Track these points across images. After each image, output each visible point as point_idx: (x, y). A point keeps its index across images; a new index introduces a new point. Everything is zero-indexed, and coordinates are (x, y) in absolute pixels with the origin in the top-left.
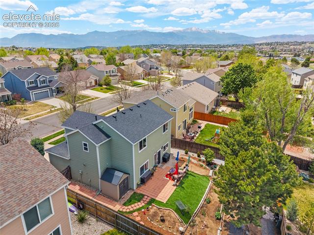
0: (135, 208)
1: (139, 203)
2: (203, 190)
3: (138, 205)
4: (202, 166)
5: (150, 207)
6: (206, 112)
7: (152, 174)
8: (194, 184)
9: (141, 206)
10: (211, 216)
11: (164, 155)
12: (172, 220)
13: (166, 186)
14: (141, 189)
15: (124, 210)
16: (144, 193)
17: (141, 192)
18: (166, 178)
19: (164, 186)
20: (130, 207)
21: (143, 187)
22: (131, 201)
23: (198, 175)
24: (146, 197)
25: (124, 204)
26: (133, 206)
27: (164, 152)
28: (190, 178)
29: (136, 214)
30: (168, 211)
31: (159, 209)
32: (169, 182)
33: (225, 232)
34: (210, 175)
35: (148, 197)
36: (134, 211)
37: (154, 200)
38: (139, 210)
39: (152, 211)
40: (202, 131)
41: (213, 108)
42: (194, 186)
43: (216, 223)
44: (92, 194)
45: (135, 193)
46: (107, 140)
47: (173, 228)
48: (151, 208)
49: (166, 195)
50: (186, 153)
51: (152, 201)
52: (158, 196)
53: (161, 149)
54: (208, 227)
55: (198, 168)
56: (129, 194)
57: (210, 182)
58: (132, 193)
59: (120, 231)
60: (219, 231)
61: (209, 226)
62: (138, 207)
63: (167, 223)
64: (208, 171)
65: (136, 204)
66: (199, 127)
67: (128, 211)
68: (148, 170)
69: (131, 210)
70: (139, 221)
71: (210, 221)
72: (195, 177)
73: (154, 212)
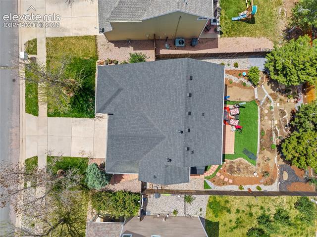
0: (215, 170)
4: (245, 85)
5: (225, 163)
12: (245, 166)
15: (209, 175)
25: (206, 170)
26: (212, 168)
29: (218, 174)
31: (232, 161)
34: (256, 98)
36: (216, 173)
38: (218, 169)
39: (228, 166)
51: (224, 156)
55: (243, 91)
57: (259, 108)
63: (242, 170)
64: (252, 91)
67: (211, 174)
69: (213, 172)
70: (224, 179)
71: (269, 152)
72: (244, 107)
73: (230, 166)
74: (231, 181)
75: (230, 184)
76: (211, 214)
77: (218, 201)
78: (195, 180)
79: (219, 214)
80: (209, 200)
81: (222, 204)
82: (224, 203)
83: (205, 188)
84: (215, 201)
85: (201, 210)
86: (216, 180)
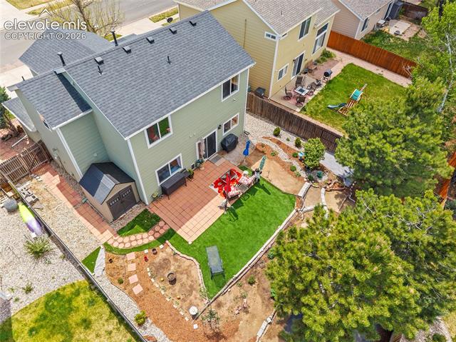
0: (134, 244)
1: (145, 235)
2: (272, 227)
3: (142, 238)
4: (293, 169)
5: (161, 246)
6: (359, 35)
7: (191, 177)
8: (260, 212)
9: (146, 241)
10: (264, 289)
11: (225, 140)
12: (190, 283)
13: (206, 206)
14: (158, 205)
15: (115, 245)
16: (161, 216)
17: (157, 213)
18: (213, 188)
19: (203, 203)
20: (126, 239)
21: (164, 201)
22: (132, 227)
23: (275, 191)
24: (161, 223)
25: (120, 232)
26: (133, 237)
27: (224, 134)
28: (260, 194)
29: (131, 256)
30: (188, 263)
31: (175, 254)
32: (216, 198)
33: (277, 326)
34: (299, 195)
35: (166, 224)
36: (130, 250)
37: (174, 232)
38: (140, 248)
39: (161, 255)
40: (330, 82)
41: (378, 25)
42: (258, 215)
43: (267, 306)
44: (74, 200)
45: (146, 210)
46: (82, 114)
47: (184, 300)
48: (162, 250)
49: (199, 226)
50: (277, 134)
51: (170, 234)
52: (184, 227)
53: (216, 130)
54: (247, 312)
55: (284, 174)
56: (137, 210)
57: (294, 211)
58: (142, 210)
59: (92, 287)
60: (265, 324)
61: (250, 310)
62: (140, 243)
63: (177, 286)
64: (300, 183)
65: (139, 236)
66: (327, 74)
67: (121, 247)
68: (180, 170)
69: (128, 245)
70: (131, 274)
71: (259, 299)
72: (269, 194)
73: (165, 260)
74: (138, 290)
75: (130, 293)
76: (30, 318)
77: (74, 304)
78: (87, 235)
79: (42, 332)
80: (64, 289)
81: (75, 318)
82: (79, 321)
83: (83, 262)
84: (70, 301)
85: (29, 290)
86: (118, 263)
